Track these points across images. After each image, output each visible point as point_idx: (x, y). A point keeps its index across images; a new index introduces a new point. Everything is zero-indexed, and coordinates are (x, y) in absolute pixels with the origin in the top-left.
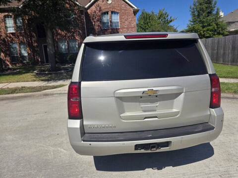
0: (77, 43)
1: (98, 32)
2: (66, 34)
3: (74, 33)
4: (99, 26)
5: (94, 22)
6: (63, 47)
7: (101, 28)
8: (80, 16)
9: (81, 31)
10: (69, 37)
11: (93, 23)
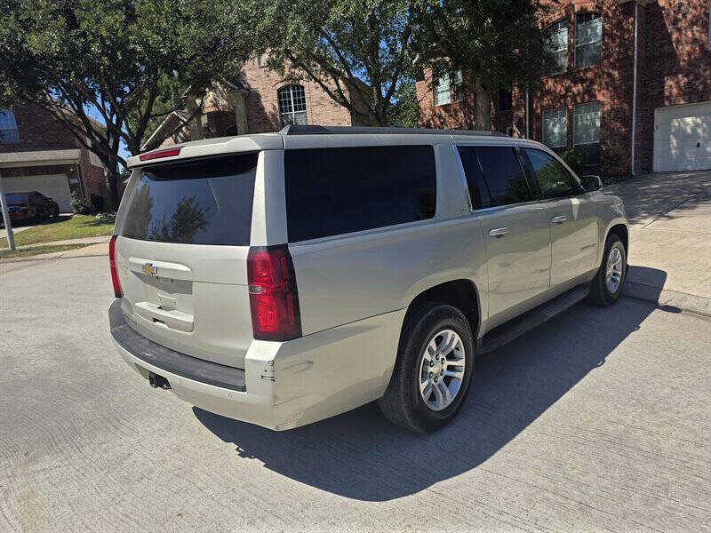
0: (600, 113)
1: (690, 63)
2: (568, 89)
3: (592, 82)
4: (695, 41)
5: (679, 30)
6: (556, 130)
7: (702, 47)
8: (619, 25)
9: (616, 74)
10: (574, 97)
11: (674, 37)
